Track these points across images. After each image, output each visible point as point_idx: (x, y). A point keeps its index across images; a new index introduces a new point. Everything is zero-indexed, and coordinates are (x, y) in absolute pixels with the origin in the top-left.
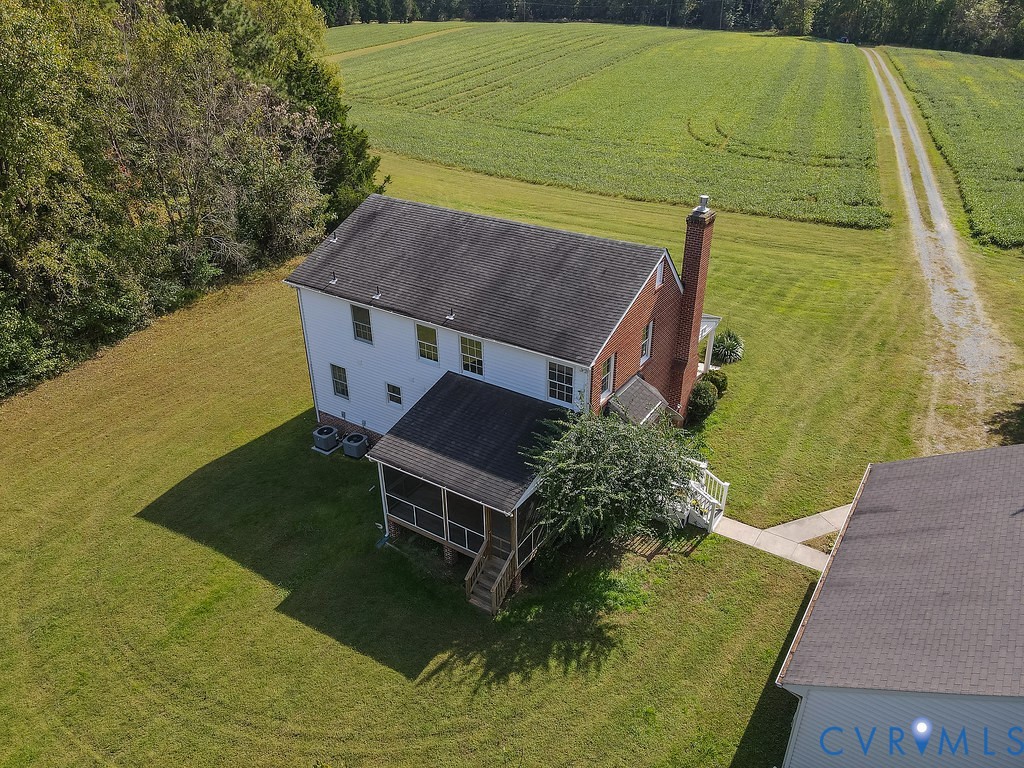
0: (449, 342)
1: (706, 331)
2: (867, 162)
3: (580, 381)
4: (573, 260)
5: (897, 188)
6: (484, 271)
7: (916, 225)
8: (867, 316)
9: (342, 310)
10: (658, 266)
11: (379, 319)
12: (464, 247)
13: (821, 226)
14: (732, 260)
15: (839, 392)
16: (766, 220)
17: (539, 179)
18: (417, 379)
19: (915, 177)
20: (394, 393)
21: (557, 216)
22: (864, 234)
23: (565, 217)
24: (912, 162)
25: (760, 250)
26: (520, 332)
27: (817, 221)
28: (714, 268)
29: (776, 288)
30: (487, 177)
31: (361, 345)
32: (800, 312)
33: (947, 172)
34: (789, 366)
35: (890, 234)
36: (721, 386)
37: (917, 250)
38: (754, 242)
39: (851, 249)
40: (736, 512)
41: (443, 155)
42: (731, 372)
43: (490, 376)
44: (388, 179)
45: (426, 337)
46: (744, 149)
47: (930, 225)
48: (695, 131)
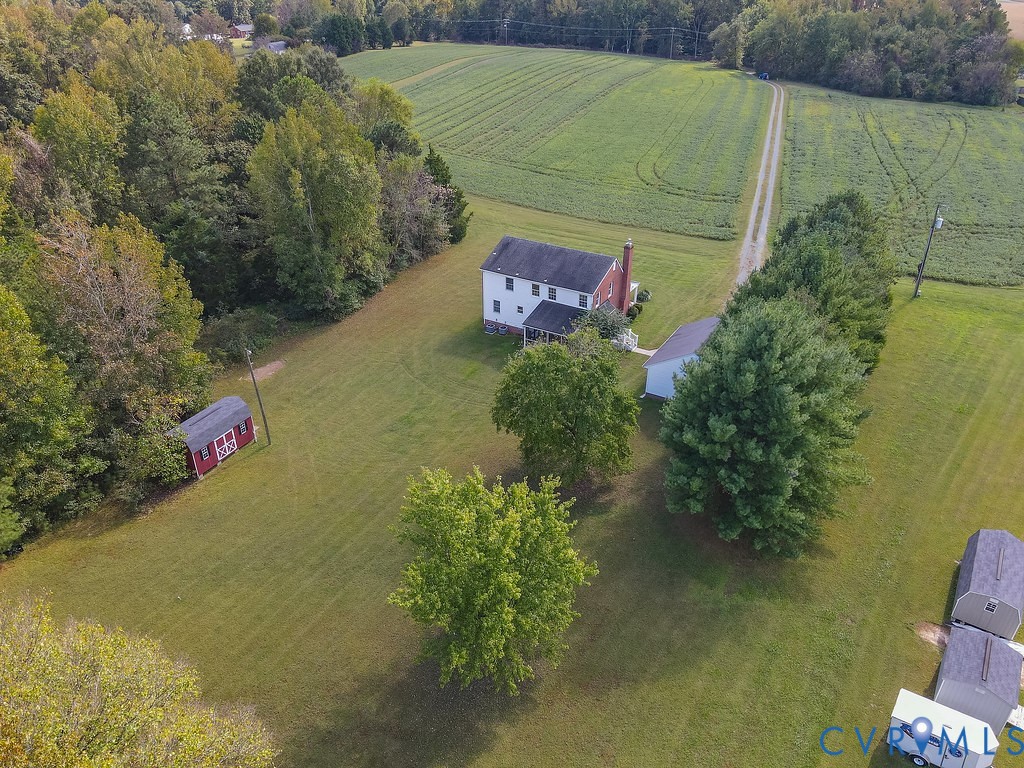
0: (544, 290)
1: (634, 286)
2: (736, 198)
3: (590, 301)
4: (585, 261)
5: (747, 216)
6: (555, 265)
7: (747, 240)
8: (706, 284)
9: (502, 279)
10: (614, 263)
11: (517, 282)
12: (546, 257)
13: (701, 239)
14: (653, 257)
15: (686, 312)
16: (673, 235)
17: (548, 209)
18: (531, 304)
19: (761, 209)
20: (520, 309)
21: (563, 233)
22: (720, 244)
23: (568, 234)
24: (763, 197)
25: (667, 252)
26: (570, 284)
27: (699, 236)
28: (633, 265)
29: (671, 271)
30: (517, 207)
31: (509, 292)
32: (679, 282)
33: (778, 206)
34: (669, 303)
35: (733, 243)
36: (640, 309)
37: (742, 252)
38: (664, 248)
39: (711, 252)
40: (640, 346)
41: (485, 190)
42: (645, 305)
43: (559, 300)
44: (471, 214)
45: (536, 287)
46: (669, 189)
47: (755, 238)
48: (641, 173)
